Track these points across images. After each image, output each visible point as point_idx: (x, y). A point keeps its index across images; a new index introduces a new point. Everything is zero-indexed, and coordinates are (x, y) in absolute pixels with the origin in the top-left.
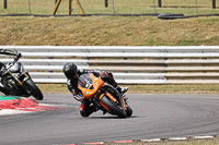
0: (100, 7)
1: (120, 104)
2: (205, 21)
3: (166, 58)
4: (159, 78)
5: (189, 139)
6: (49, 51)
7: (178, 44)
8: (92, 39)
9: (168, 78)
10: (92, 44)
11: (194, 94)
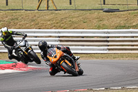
0: (67, 5)
1: (74, 67)
2: (132, 14)
3: (108, 37)
4: (104, 50)
5: (123, 88)
6: (34, 32)
7: (116, 28)
8: (62, 25)
9: (109, 49)
10: (61, 28)
11: (126, 60)
